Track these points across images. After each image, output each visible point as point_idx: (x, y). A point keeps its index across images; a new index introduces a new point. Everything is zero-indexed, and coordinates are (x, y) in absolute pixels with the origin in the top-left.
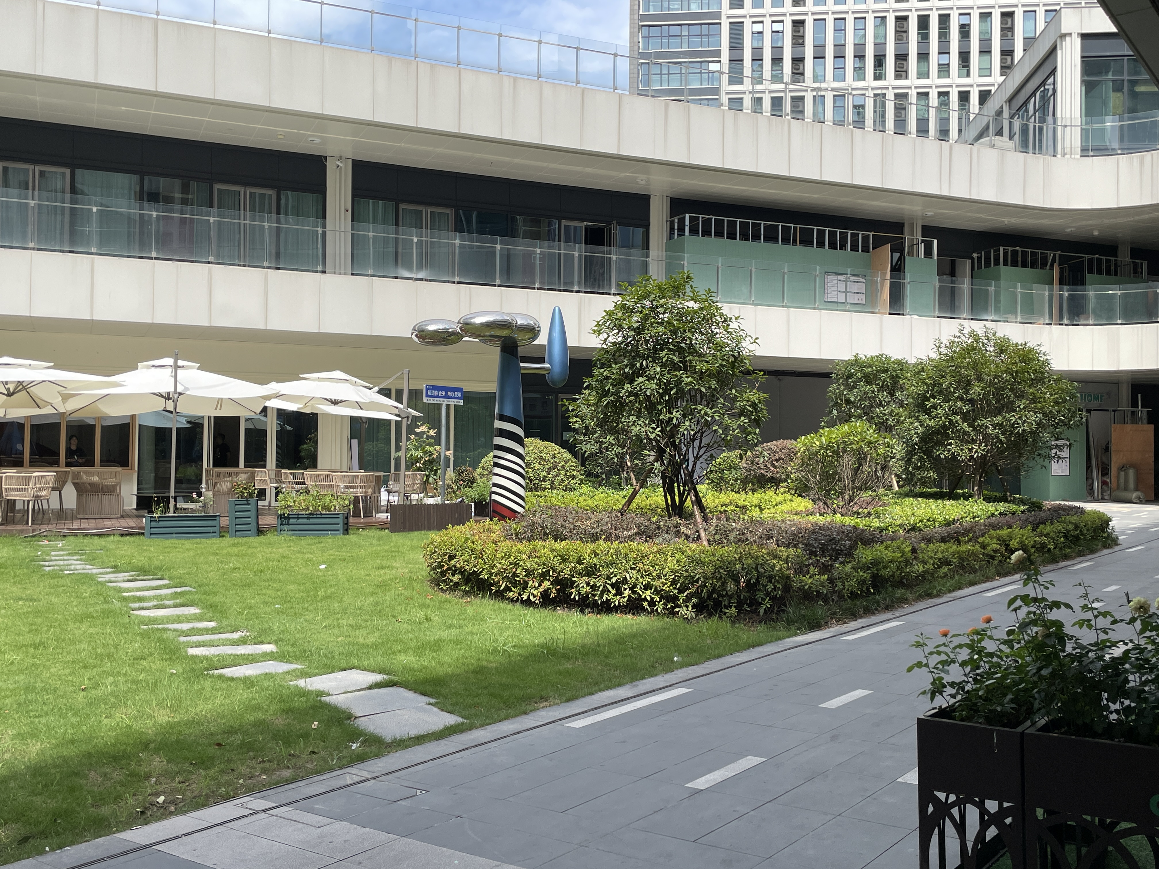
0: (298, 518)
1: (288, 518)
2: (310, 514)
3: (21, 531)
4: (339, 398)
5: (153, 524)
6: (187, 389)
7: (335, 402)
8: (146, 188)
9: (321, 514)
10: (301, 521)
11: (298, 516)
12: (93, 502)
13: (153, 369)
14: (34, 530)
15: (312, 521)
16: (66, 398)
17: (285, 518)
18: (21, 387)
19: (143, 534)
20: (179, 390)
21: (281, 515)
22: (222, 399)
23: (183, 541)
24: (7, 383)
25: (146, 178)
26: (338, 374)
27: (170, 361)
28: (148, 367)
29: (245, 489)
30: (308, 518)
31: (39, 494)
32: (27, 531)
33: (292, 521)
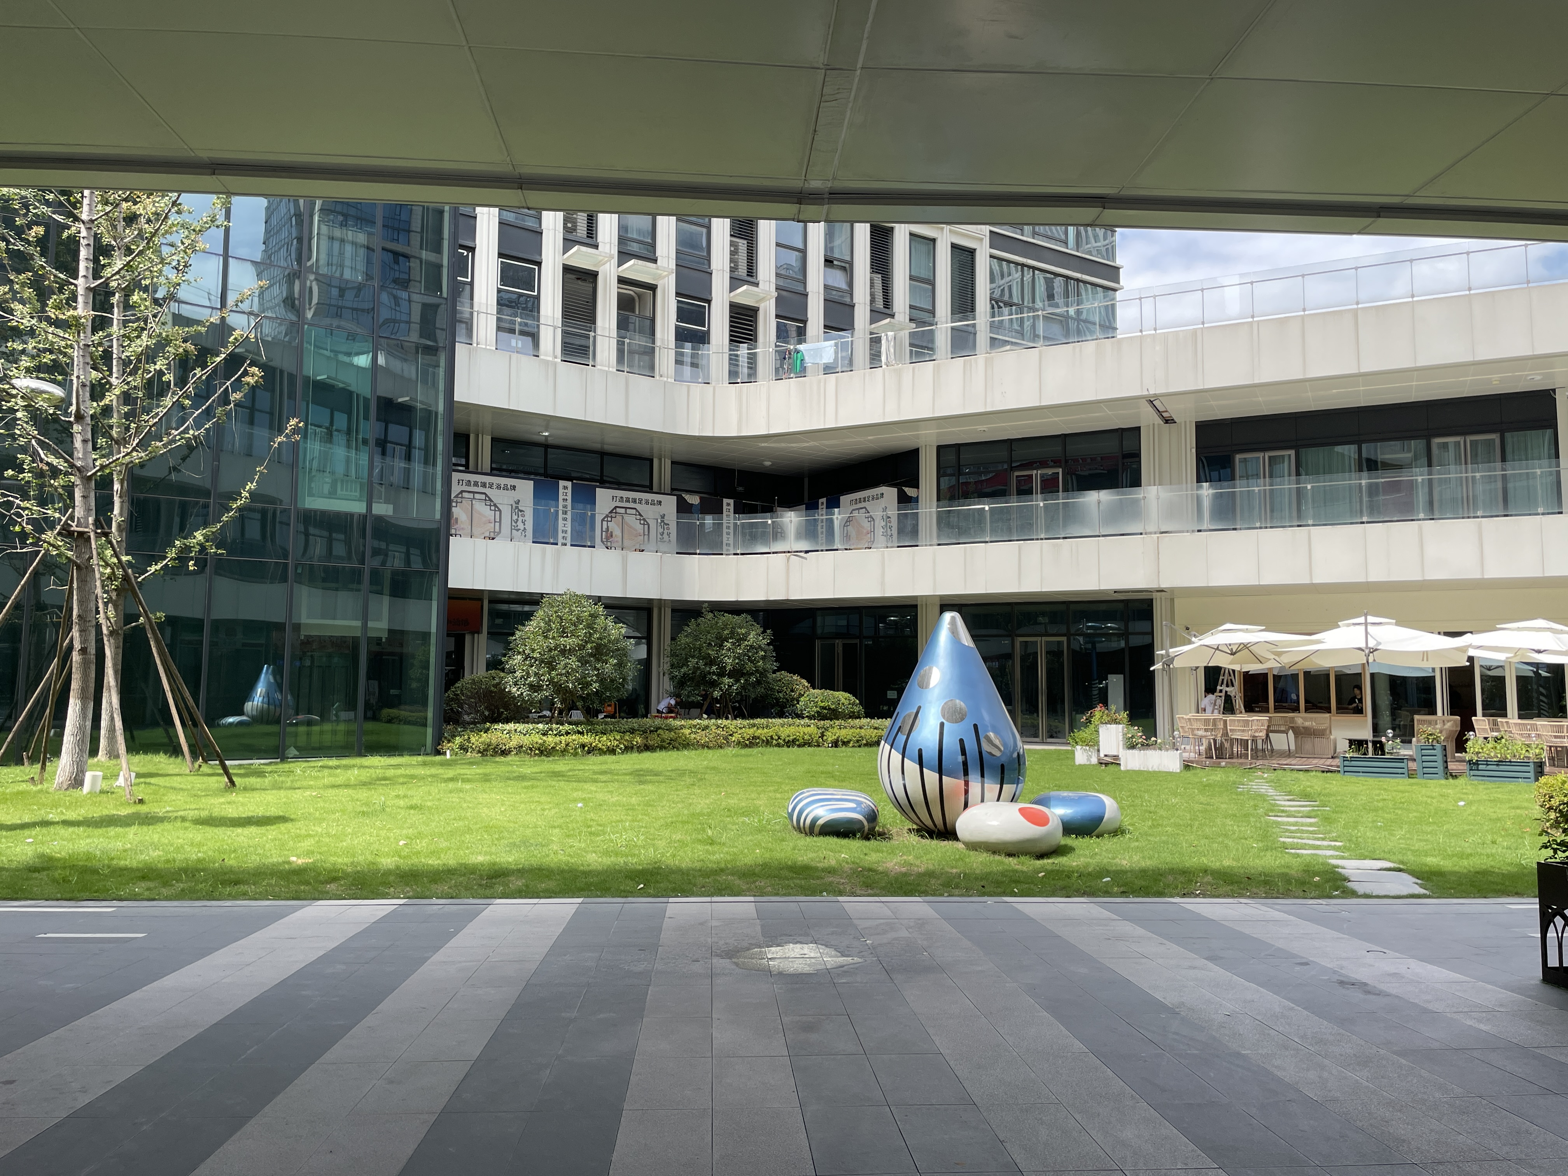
0: (1487, 765)
1: (1477, 763)
2: (1499, 761)
3: (1241, 764)
4: (1542, 648)
5: (1346, 763)
6: (1379, 643)
7: (1539, 652)
8: (1364, 455)
9: (1510, 762)
10: (1490, 767)
11: (1487, 763)
12: (1308, 744)
13: (1352, 627)
14: (1251, 764)
15: (1502, 768)
16: (1279, 654)
17: (1474, 764)
18: (1245, 646)
19: (1339, 771)
20: (1371, 645)
21: (1469, 761)
22: (1427, 652)
23: (1368, 779)
24: (1230, 645)
25: (1364, 446)
26: (1540, 623)
27: (1361, 620)
28: (1348, 625)
29: (1431, 735)
30: (1497, 765)
31: (1257, 734)
32: (1246, 764)
33: (1481, 767)
